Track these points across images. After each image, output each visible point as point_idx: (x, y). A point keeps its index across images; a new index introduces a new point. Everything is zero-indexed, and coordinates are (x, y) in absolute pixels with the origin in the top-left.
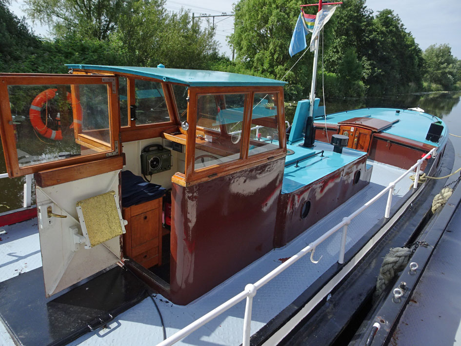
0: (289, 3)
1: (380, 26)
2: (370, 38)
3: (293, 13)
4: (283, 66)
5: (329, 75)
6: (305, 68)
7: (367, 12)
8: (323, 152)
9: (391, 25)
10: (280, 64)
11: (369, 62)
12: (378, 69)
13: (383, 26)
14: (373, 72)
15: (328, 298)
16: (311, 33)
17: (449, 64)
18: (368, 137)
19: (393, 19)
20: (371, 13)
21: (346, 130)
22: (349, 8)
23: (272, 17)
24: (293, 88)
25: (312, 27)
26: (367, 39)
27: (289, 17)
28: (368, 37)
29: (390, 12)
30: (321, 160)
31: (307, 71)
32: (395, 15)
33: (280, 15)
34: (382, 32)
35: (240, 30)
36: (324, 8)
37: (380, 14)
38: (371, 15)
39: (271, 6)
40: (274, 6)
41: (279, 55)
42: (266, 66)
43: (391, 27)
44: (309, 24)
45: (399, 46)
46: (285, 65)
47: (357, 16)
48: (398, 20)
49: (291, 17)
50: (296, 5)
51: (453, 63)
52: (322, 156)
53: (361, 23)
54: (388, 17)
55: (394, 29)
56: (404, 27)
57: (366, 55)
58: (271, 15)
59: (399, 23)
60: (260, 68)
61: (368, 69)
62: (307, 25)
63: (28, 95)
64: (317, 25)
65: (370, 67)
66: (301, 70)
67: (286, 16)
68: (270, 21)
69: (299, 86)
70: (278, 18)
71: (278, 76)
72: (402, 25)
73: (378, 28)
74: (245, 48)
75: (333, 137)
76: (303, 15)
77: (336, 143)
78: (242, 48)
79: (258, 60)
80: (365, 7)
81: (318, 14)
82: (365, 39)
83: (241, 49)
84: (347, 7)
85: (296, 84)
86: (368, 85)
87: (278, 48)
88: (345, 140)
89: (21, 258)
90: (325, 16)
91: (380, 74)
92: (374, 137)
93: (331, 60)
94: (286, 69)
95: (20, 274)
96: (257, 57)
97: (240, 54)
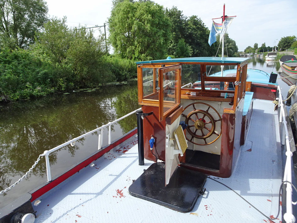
0: (143, 16)
1: (192, 25)
2: (189, 33)
3: (146, 22)
4: (145, 54)
6: (158, 54)
7: (184, 17)
9: (198, 24)
10: (143, 53)
11: (191, 46)
12: (196, 50)
13: (193, 25)
14: (194, 52)
17: (229, 43)
19: (198, 20)
20: (186, 18)
22: (174, 16)
23: (134, 25)
26: (187, 33)
27: (144, 24)
28: (187, 32)
29: (196, 17)
32: (199, 18)
33: (139, 24)
34: (194, 29)
35: (114, 35)
37: (191, 18)
38: (187, 20)
39: (132, 19)
40: (134, 18)
41: (142, 47)
42: (137, 54)
43: (198, 25)
45: (204, 36)
47: (179, 20)
48: (201, 21)
49: (146, 24)
50: (148, 17)
51: (231, 42)
53: (182, 24)
54: (195, 20)
55: (200, 26)
56: (204, 25)
57: (188, 42)
58: (133, 24)
59: (201, 23)
60: (133, 57)
61: (191, 51)
65: (192, 49)
66: (156, 55)
67: (143, 24)
68: (133, 28)
70: (138, 26)
72: (203, 24)
73: (191, 27)
74: (119, 46)
78: (118, 46)
79: (129, 52)
80: (183, 15)
81: (223, 22)
82: (186, 34)
83: (117, 46)
84: (172, 16)
89: (118, 176)
90: (227, 23)
91: (198, 53)
93: (169, 48)
94: (147, 56)
95: (134, 181)
96: (128, 50)
97: (117, 50)
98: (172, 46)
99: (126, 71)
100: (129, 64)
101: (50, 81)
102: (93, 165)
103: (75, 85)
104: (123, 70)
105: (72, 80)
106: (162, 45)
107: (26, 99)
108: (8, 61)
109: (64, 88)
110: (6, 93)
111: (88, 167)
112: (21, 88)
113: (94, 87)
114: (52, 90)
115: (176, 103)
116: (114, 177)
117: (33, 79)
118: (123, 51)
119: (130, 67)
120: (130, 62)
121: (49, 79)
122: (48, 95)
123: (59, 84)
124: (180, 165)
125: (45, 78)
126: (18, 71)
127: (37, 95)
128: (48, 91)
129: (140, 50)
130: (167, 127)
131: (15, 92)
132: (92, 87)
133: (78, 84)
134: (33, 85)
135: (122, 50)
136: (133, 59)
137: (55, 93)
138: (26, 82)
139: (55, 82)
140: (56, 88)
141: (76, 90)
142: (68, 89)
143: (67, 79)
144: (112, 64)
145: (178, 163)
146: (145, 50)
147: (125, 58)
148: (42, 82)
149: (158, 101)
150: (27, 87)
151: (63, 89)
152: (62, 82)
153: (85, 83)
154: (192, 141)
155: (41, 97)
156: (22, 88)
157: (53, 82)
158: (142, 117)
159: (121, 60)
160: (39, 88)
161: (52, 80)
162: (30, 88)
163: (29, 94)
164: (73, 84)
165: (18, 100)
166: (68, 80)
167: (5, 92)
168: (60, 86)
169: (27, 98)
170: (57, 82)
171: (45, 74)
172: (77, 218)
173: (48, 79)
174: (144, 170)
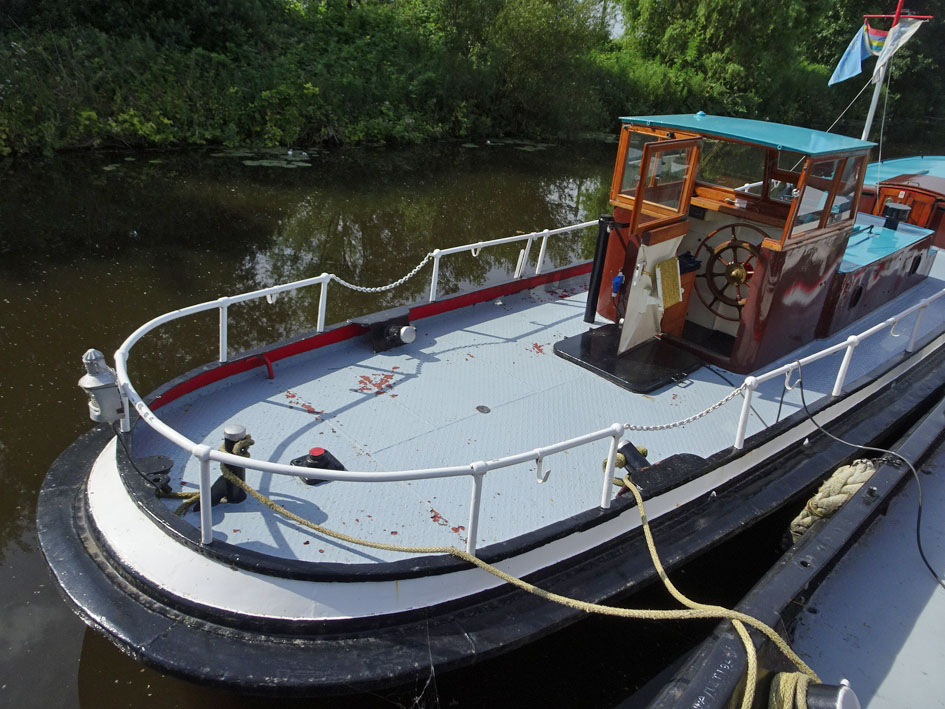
4: (723, 52)
5: (813, 71)
6: (768, 58)
8: (872, 227)
10: (715, 49)
12: (925, 57)
14: (915, 62)
15: (893, 386)
16: (876, 58)
18: (927, 209)
21: (889, 196)
24: (740, 101)
25: (879, 48)
30: (868, 238)
31: (773, 64)
36: (902, 22)
41: (717, 29)
42: (691, 55)
44: (875, 44)
46: (726, 51)
52: (870, 232)
60: (679, 61)
61: (902, 58)
62: (871, 45)
63: (301, 115)
64: (888, 47)
65: (907, 53)
66: (760, 61)
69: (751, 95)
71: (710, 74)
74: (645, 15)
75: (887, 207)
76: (867, 30)
77: (891, 215)
78: (639, 15)
79: (672, 39)
81: (892, 30)
83: (636, 16)
85: (745, 91)
86: (898, 92)
87: (715, 16)
88: (905, 211)
90: (901, 34)
91: (927, 68)
92: (939, 208)
93: (819, 36)
94: (728, 60)
95: (566, 338)
96: (669, 32)
97: (634, 28)
98: (831, 31)
99: (645, 103)
100: (662, 82)
101: (435, 105)
102: (500, 303)
103: (493, 126)
104: (637, 101)
105: (489, 109)
106: (789, 29)
107: (376, 145)
108: (345, 34)
109: (467, 128)
110: (338, 120)
111: (490, 302)
112: (368, 114)
113: (544, 140)
114: (438, 129)
115: (679, 212)
116: (537, 327)
117: (399, 92)
118: (653, 33)
119: (661, 91)
120: (665, 75)
121: (435, 100)
122: (425, 141)
123: (456, 117)
124: (661, 337)
125: (426, 94)
126: (368, 67)
127: (403, 137)
128: (427, 131)
129: (711, 39)
130: (641, 249)
131: (355, 120)
132: (539, 138)
133: (504, 123)
134: (396, 108)
135: (651, 28)
136: (677, 65)
137: (442, 139)
138: (381, 100)
139: (446, 110)
140: (447, 127)
141: (495, 140)
142: (475, 135)
143: (476, 106)
144: (609, 74)
145: (657, 331)
146: (727, 40)
147: (654, 56)
148: (416, 104)
149: (633, 198)
150: (382, 112)
151: (463, 132)
152: (465, 111)
153: (520, 125)
154: (713, 307)
155: (410, 143)
156: (371, 112)
157: (441, 109)
158: (608, 229)
159: (639, 61)
160: (409, 120)
161: (440, 105)
162: (388, 116)
163: (383, 132)
164: (488, 121)
165: (358, 143)
166: (479, 109)
167: (336, 118)
168: (457, 122)
169: (378, 141)
170: (451, 110)
171: (428, 82)
172: (468, 357)
173: (432, 97)
174: (591, 329)
